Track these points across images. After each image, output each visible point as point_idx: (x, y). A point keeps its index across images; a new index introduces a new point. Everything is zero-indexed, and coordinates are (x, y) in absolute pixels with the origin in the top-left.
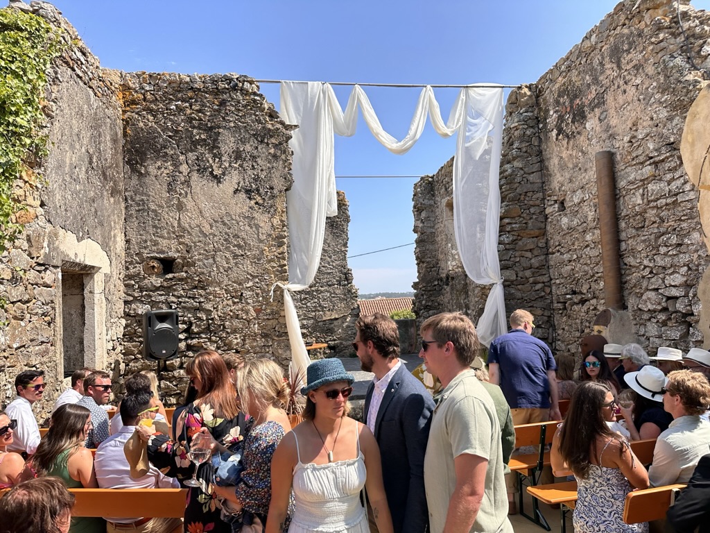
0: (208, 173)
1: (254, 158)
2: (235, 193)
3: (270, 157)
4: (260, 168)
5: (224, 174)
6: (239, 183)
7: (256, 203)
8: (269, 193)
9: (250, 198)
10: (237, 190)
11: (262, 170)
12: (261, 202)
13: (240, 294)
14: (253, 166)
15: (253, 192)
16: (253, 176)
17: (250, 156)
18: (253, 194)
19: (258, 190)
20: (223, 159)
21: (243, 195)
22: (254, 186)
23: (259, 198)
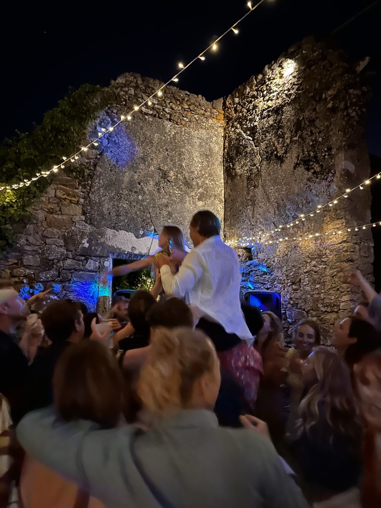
0: (273, 157)
1: (312, 122)
2: (295, 168)
3: (328, 114)
4: (318, 130)
5: (286, 152)
6: (298, 156)
7: (315, 173)
8: (326, 157)
9: (308, 170)
10: (297, 164)
11: (320, 132)
12: (318, 169)
13: (298, 280)
14: (311, 132)
15: (311, 161)
16: (311, 143)
17: (309, 122)
18: (311, 163)
19: (315, 157)
20: (286, 136)
21: (301, 169)
22: (312, 154)
23: (317, 166)
